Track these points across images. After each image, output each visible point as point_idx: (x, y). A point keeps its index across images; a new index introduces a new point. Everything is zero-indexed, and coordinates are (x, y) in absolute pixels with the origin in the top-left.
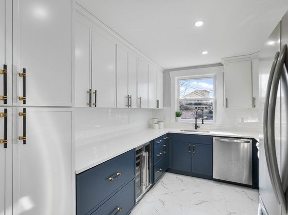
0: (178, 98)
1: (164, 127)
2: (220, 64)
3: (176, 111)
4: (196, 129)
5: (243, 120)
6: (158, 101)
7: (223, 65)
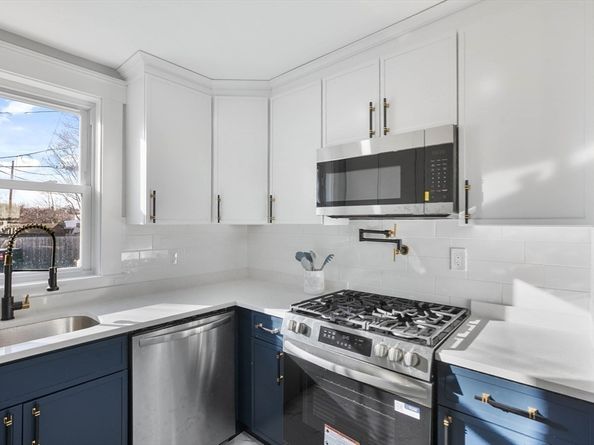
4: (8, 318)
7: (123, 79)
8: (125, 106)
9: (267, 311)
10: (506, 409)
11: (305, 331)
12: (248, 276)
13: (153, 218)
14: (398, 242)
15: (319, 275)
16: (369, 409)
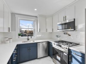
3: (18, 33)
4: (28, 40)
6: (9, 28)
7: (37, 17)
9: (51, 42)
10: (77, 55)
11: (55, 44)
12: (51, 38)
13: (40, 31)
14: (69, 34)
15: (59, 38)
16: (61, 54)
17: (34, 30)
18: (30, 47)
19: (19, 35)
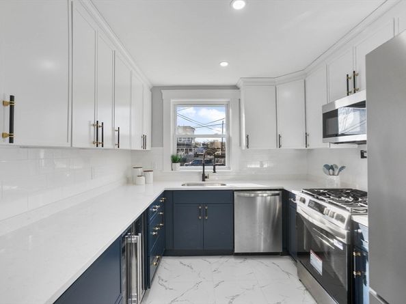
0: (174, 134)
1: (154, 181)
2: (236, 87)
3: (171, 153)
4: (203, 180)
5: (262, 165)
6: (144, 138)
7: (239, 89)
8: (240, 100)
9: (293, 192)
11: (304, 201)
13: (247, 146)
15: (336, 178)
17: (229, 139)
18: (206, 204)
19: (175, 160)
